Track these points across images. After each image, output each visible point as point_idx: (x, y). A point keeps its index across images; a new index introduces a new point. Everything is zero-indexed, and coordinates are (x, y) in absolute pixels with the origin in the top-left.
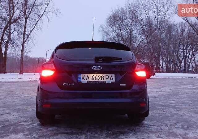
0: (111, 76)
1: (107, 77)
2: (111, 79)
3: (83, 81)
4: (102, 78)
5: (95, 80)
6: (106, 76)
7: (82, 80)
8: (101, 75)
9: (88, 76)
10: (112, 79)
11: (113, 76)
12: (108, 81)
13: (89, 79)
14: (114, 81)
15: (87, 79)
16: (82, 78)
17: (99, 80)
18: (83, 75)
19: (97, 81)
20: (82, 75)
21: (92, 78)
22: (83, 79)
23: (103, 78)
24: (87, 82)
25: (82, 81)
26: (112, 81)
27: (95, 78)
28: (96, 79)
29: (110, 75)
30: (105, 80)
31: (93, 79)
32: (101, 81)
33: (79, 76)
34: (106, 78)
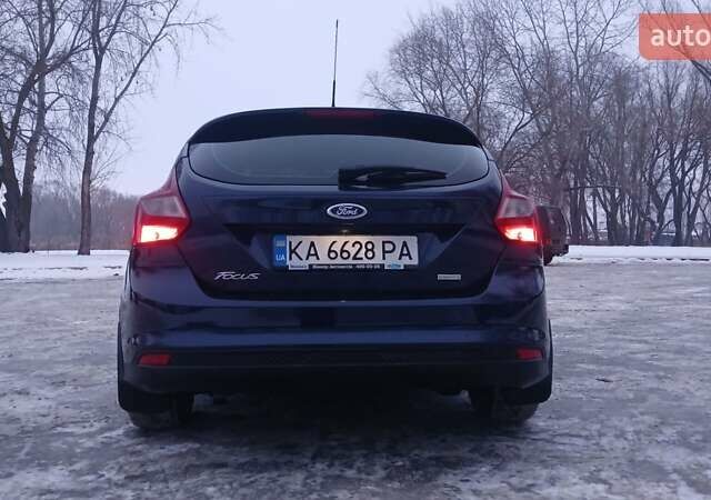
0: (405, 244)
1: (389, 247)
2: (402, 255)
3: (294, 263)
4: (367, 250)
5: (339, 261)
6: (384, 242)
7: (291, 258)
8: (363, 239)
9: (312, 244)
10: (409, 254)
11: (412, 241)
12: (393, 261)
13: (316, 254)
14: (415, 261)
15: (309, 254)
16: (292, 252)
17: (355, 258)
18: (294, 240)
19: (350, 261)
20: (289, 238)
21: (330, 251)
22: (293, 255)
23: (372, 250)
24: (310, 266)
25: (288, 263)
26: (406, 260)
27: (342, 251)
28: (345, 255)
29: (398, 240)
30: (378, 260)
31: (333, 255)
32: (365, 261)
33: (279, 244)
34: (384, 252)
